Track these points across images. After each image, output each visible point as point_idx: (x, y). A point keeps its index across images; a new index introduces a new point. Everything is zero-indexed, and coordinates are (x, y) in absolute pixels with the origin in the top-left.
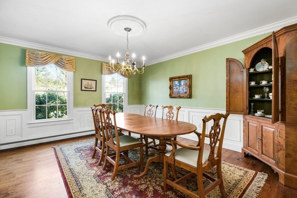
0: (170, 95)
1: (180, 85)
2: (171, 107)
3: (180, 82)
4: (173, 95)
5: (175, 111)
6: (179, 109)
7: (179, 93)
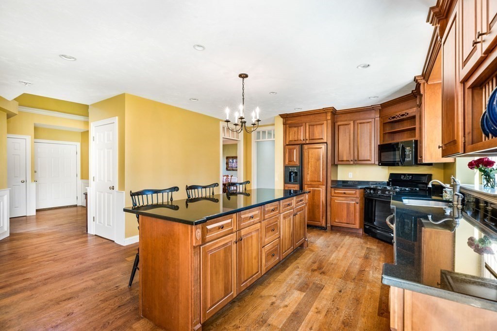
0: (227, 168)
1: (233, 162)
2: (228, 176)
3: (233, 160)
4: (229, 169)
5: (230, 178)
6: (232, 176)
7: (232, 167)
